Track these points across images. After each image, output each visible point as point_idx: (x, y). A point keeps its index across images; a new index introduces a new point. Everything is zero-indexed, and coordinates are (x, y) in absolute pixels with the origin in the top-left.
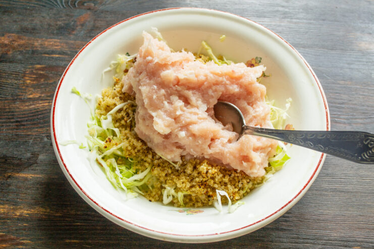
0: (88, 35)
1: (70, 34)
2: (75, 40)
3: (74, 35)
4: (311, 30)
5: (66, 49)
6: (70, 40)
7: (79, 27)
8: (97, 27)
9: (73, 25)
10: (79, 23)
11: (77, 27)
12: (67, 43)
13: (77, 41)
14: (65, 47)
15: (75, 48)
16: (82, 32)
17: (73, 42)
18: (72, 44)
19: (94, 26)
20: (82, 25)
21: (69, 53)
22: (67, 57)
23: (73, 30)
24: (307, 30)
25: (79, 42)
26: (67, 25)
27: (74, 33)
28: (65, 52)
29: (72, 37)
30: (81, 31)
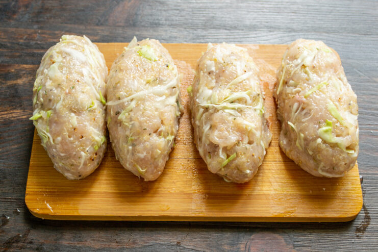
0: (35, 19)
1: (9, 18)
2: (17, 27)
3: (16, 20)
4: (338, 9)
5: (4, 40)
6: (10, 27)
7: (23, 9)
8: (47, 9)
9: (14, 7)
10: (21, 4)
11: (19, 8)
12: (5, 32)
13: (20, 29)
14: (2, 37)
15: (17, 38)
16: (27, 16)
17: (14, 30)
18: (12, 32)
19: (42, 7)
20: (26, 6)
21: (9, 45)
22: (5, 50)
23: (14, 13)
24: (331, 8)
25: (22, 29)
26: (6, 6)
27: (15, 17)
28: (3, 43)
29: (13, 22)
30: (25, 14)
